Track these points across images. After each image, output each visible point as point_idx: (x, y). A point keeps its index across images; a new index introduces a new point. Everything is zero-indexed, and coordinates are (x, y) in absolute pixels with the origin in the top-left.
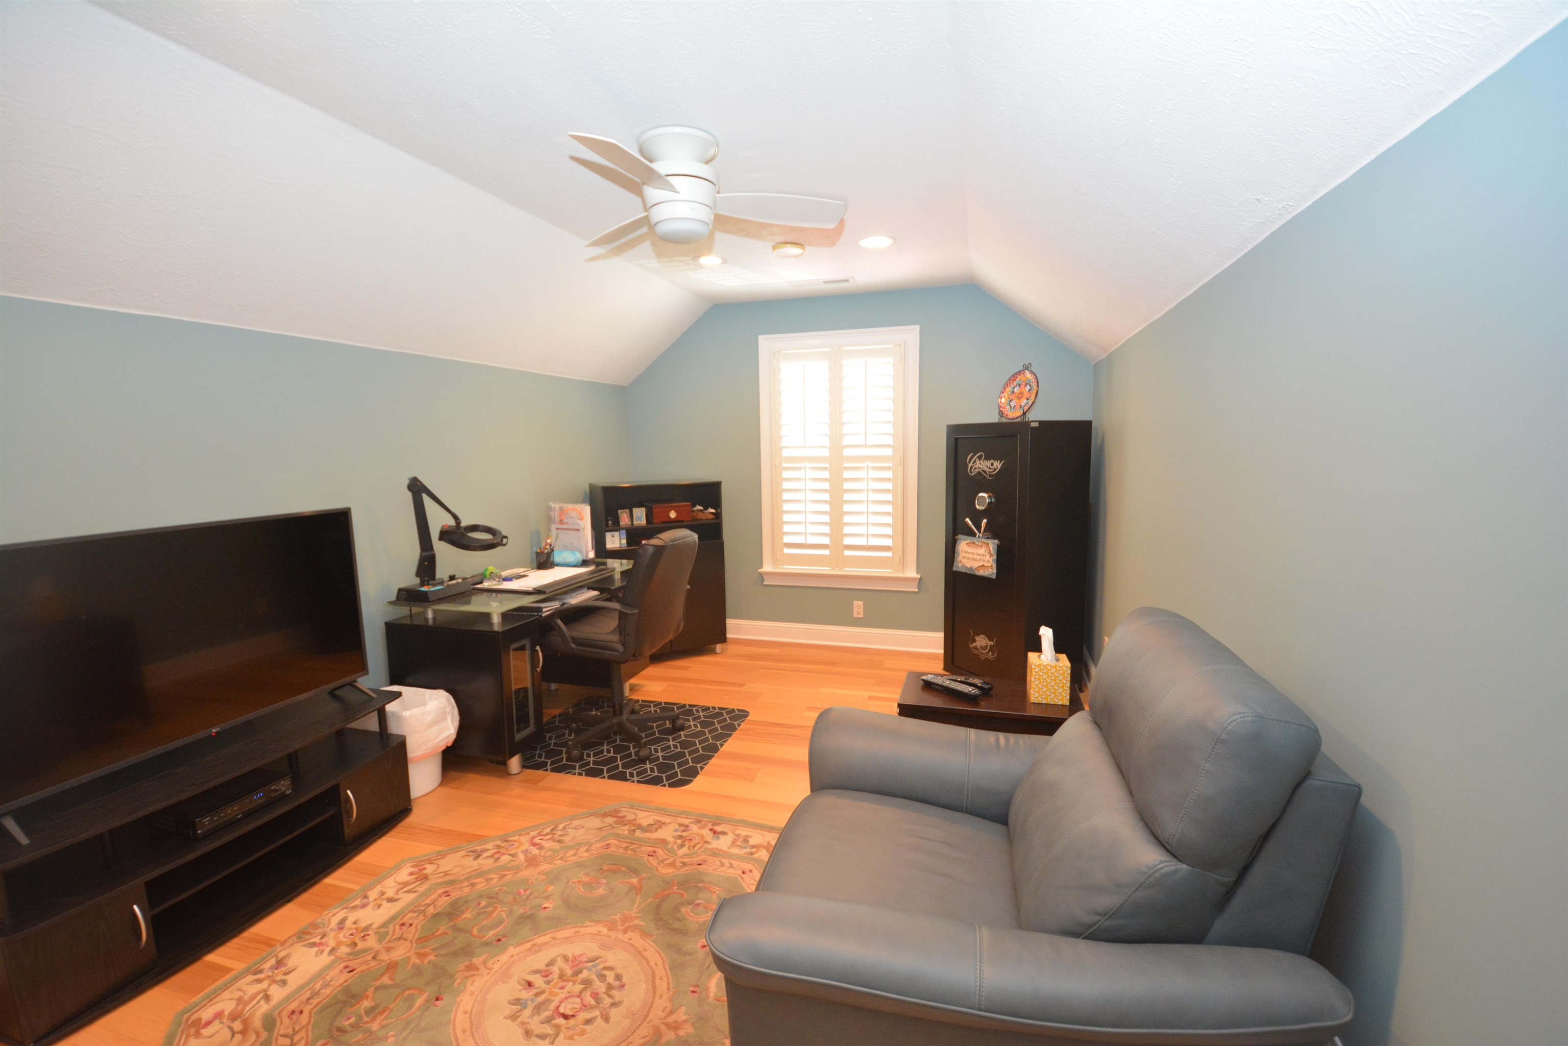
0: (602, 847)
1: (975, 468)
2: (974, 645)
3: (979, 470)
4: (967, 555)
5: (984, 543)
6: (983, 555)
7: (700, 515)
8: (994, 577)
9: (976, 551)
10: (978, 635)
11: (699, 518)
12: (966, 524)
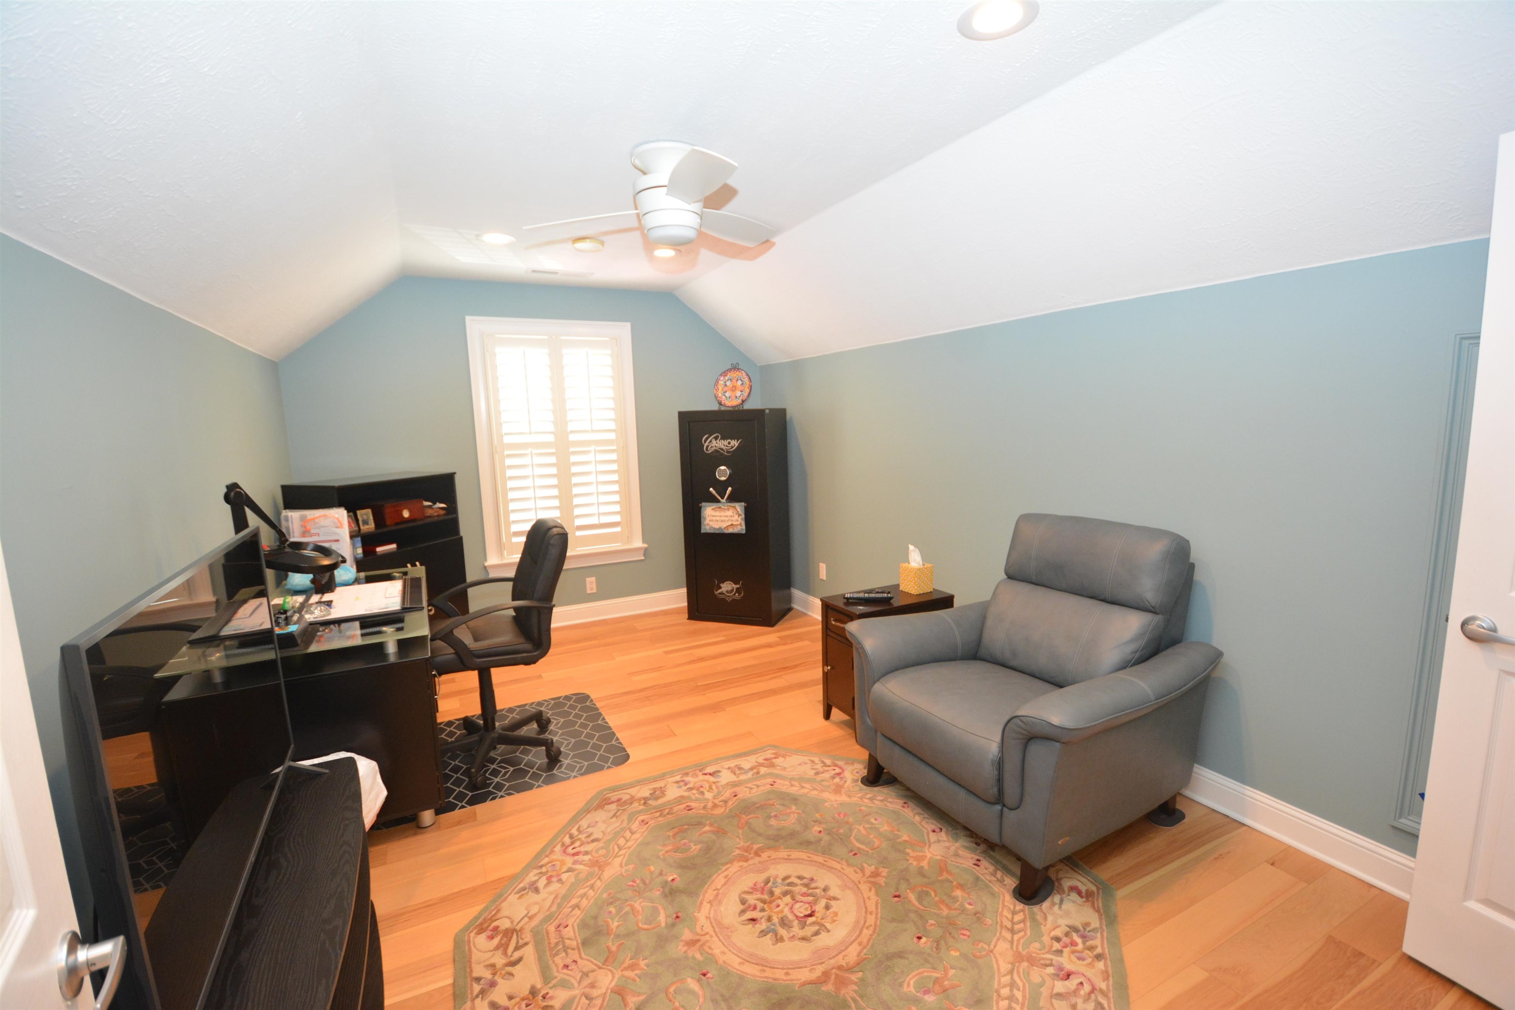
0: (685, 808)
1: (712, 447)
2: (719, 591)
3: (716, 448)
4: (714, 518)
5: (731, 506)
6: (731, 516)
7: (429, 512)
8: (744, 532)
9: (722, 514)
10: (723, 583)
11: (428, 515)
12: (711, 493)
